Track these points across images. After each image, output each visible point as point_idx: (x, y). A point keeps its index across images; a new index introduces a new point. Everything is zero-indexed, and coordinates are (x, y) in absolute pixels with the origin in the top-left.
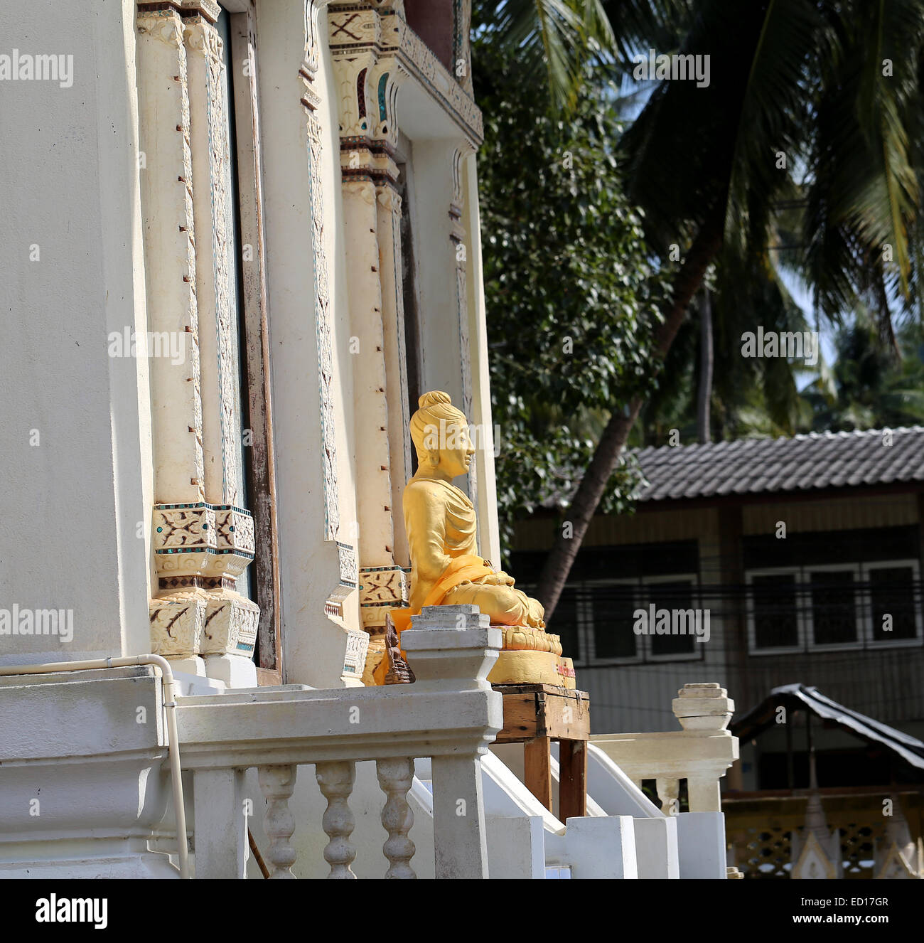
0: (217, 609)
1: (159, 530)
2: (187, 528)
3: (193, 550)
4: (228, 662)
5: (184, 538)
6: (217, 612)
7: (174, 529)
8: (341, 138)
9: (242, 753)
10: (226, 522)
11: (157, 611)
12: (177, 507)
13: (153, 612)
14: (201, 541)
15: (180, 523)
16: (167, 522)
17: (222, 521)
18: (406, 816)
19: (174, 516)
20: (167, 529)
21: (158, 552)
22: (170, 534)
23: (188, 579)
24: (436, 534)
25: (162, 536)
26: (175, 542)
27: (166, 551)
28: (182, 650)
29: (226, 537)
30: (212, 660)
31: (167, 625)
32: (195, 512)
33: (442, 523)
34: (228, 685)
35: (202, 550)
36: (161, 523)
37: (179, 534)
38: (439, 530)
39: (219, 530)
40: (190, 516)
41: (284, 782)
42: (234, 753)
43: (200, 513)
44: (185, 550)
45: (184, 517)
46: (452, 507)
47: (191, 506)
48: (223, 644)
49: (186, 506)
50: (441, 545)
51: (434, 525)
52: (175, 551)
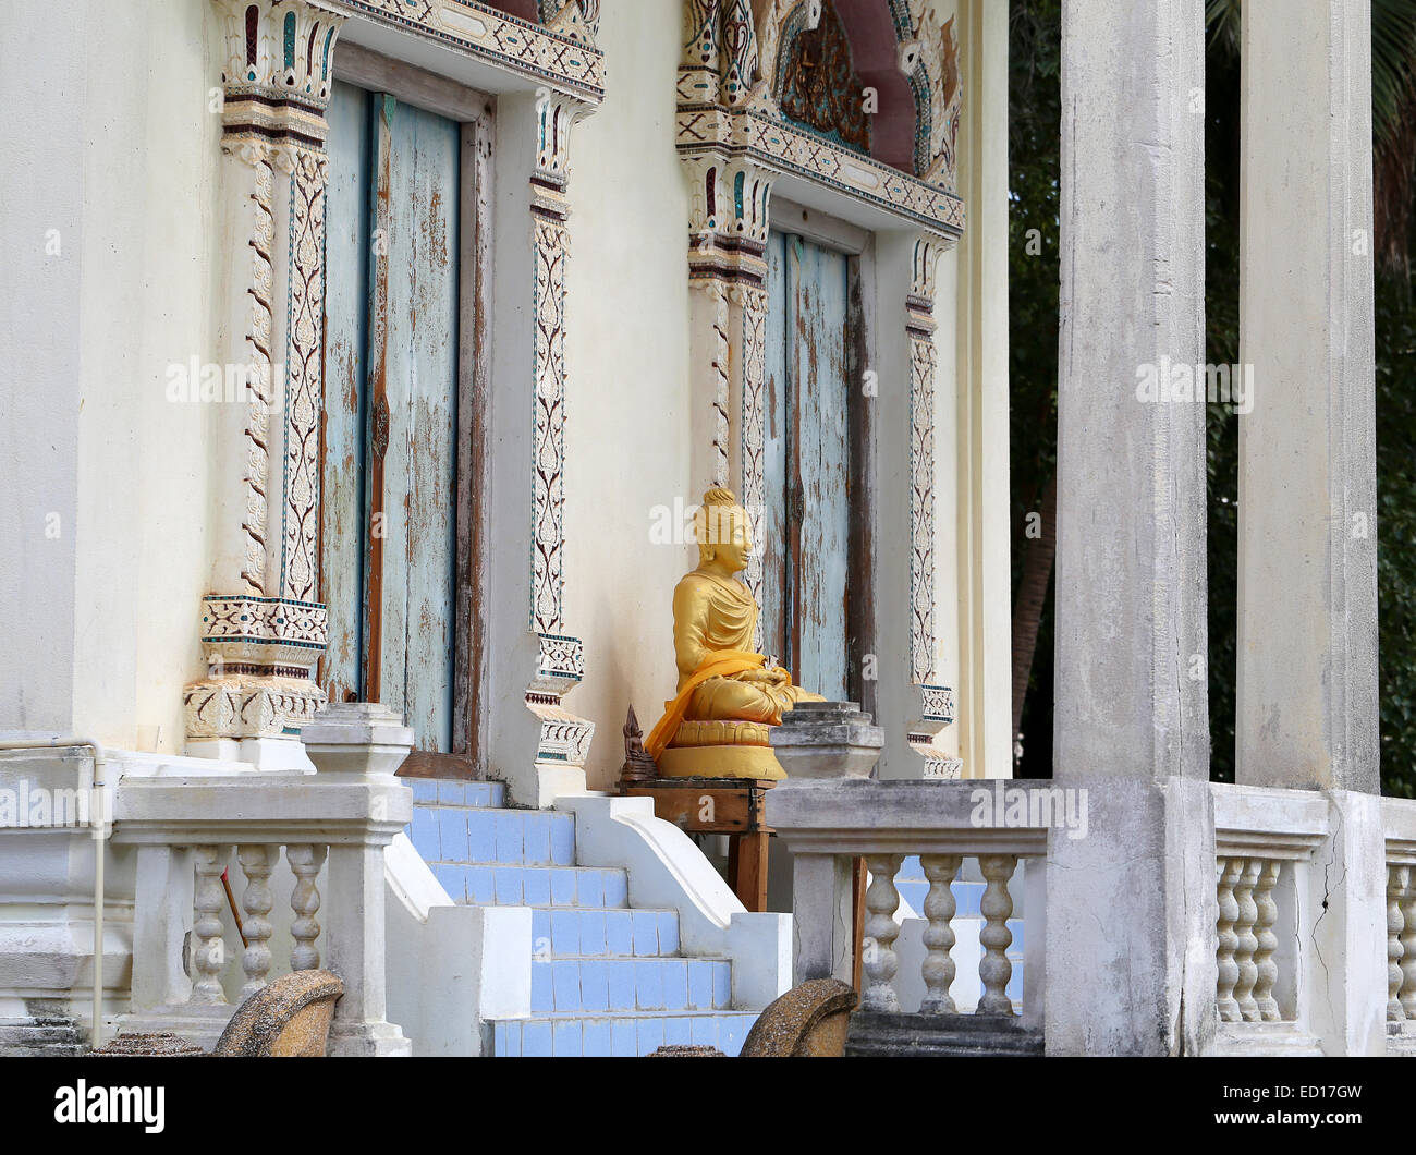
0: (251, 696)
1: (206, 619)
2: (228, 619)
3: (233, 639)
4: (259, 746)
5: (225, 628)
6: (251, 699)
7: (218, 619)
8: (690, 236)
9: (174, 832)
10: (274, 615)
11: (191, 695)
12: (222, 598)
13: (186, 696)
14: (239, 632)
15: (222, 614)
16: (213, 613)
17: (271, 613)
18: (308, 898)
19: (218, 607)
20: (212, 619)
21: (204, 640)
22: (215, 624)
23: (234, 667)
24: (695, 628)
25: (207, 625)
26: (217, 631)
27: (210, 640)
28: (209, 733)
29: (274, 628)
30: (246, 743)
31: (198, 708)
32: (235, 604)
33: (703, 617)
34: (256, 768)
35: (240, 639)
36: (208, 613)
37: (222, 623)
38: (699, 624)
39: (269, 622)
40: (231, 607)
41: (210, 861)
42: (167, 831)
43: (239, 605)
44: (226, 639)
45: (226, 609)
46: (718, 602)
47: (232, 598)
48: (256, 728)
49: (229, 598)
50: (699, 638)
51: (694, 619)
52: (218, 640)
